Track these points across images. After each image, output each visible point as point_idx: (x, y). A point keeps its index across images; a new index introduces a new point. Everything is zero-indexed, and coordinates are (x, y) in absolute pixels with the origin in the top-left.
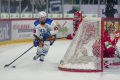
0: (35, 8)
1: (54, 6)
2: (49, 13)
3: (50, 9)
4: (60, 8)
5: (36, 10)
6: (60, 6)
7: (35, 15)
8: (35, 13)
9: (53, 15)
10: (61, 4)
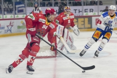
0: (4, 11)
1: (20, 9)
2: (16, 14)
3: (17, 11)
4: (24, 10)
5: (6, 12)
6: (24, 8)
7: (4, 16)
8: (4, 14)
9: (19, 15)
10: (25, 7)
